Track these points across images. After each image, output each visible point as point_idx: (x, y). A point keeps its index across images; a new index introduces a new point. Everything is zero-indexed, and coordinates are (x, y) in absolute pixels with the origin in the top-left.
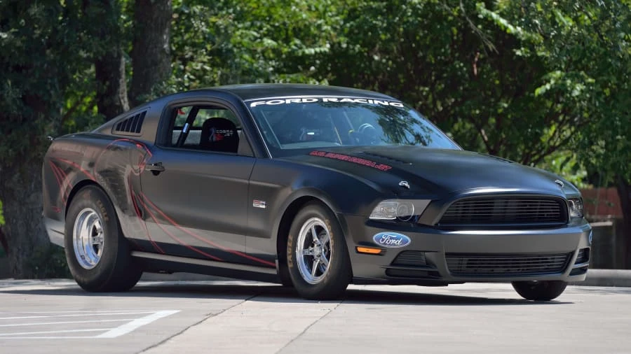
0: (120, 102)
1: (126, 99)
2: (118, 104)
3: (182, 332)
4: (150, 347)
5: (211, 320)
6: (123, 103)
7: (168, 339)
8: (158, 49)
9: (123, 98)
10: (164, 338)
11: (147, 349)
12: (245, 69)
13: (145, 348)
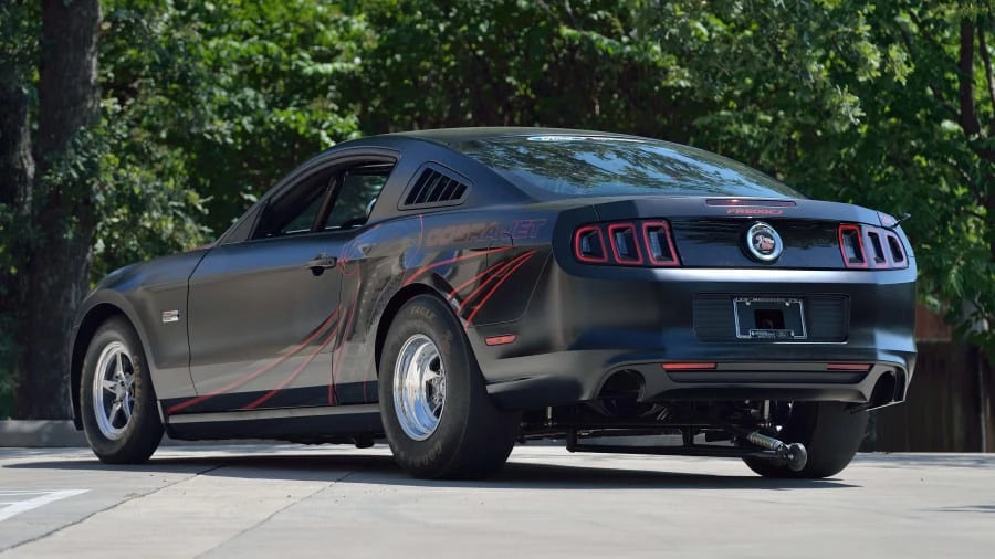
0: (23, 164)
1: (30, 158)
2: (19, 167)
3: (81, 521)
4: (24, 543)
5: (135, 501)
6: (26, 166)
7: (57, 530)
8: (79, 79)
9: (26, 157)
10: (52, 528)
11: (19, 545)
12: (222, 103)
13: (15, 543)
